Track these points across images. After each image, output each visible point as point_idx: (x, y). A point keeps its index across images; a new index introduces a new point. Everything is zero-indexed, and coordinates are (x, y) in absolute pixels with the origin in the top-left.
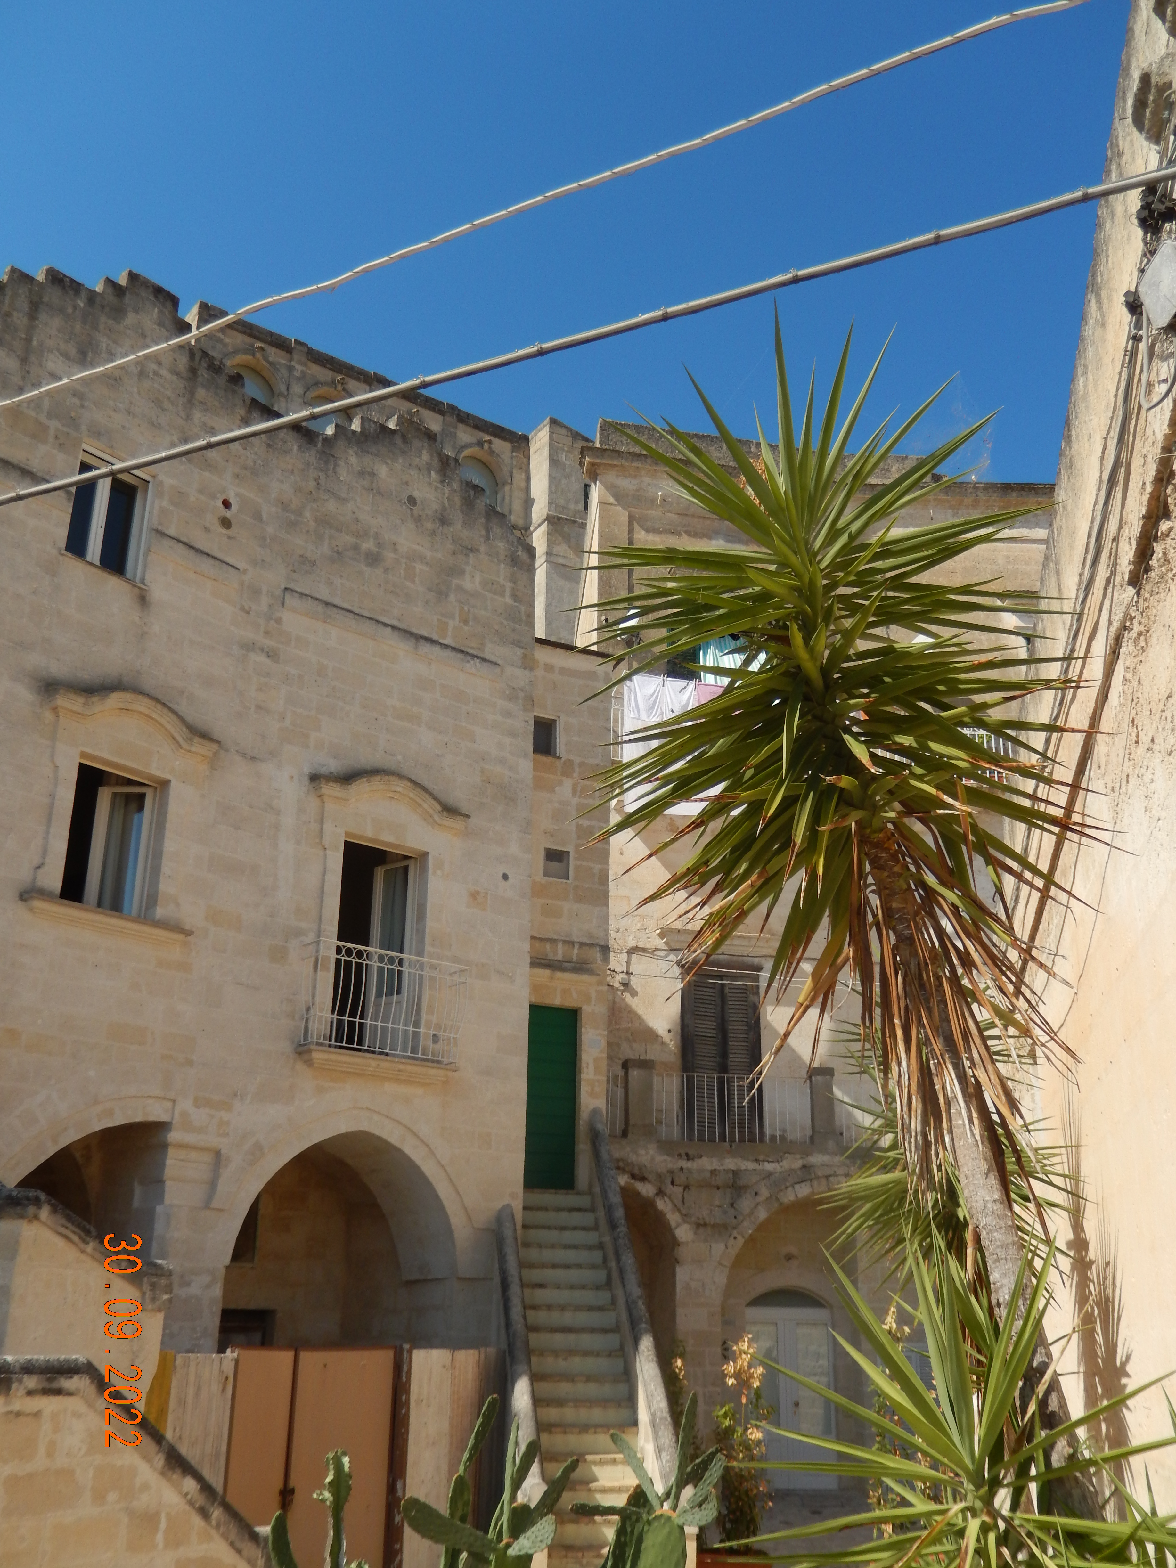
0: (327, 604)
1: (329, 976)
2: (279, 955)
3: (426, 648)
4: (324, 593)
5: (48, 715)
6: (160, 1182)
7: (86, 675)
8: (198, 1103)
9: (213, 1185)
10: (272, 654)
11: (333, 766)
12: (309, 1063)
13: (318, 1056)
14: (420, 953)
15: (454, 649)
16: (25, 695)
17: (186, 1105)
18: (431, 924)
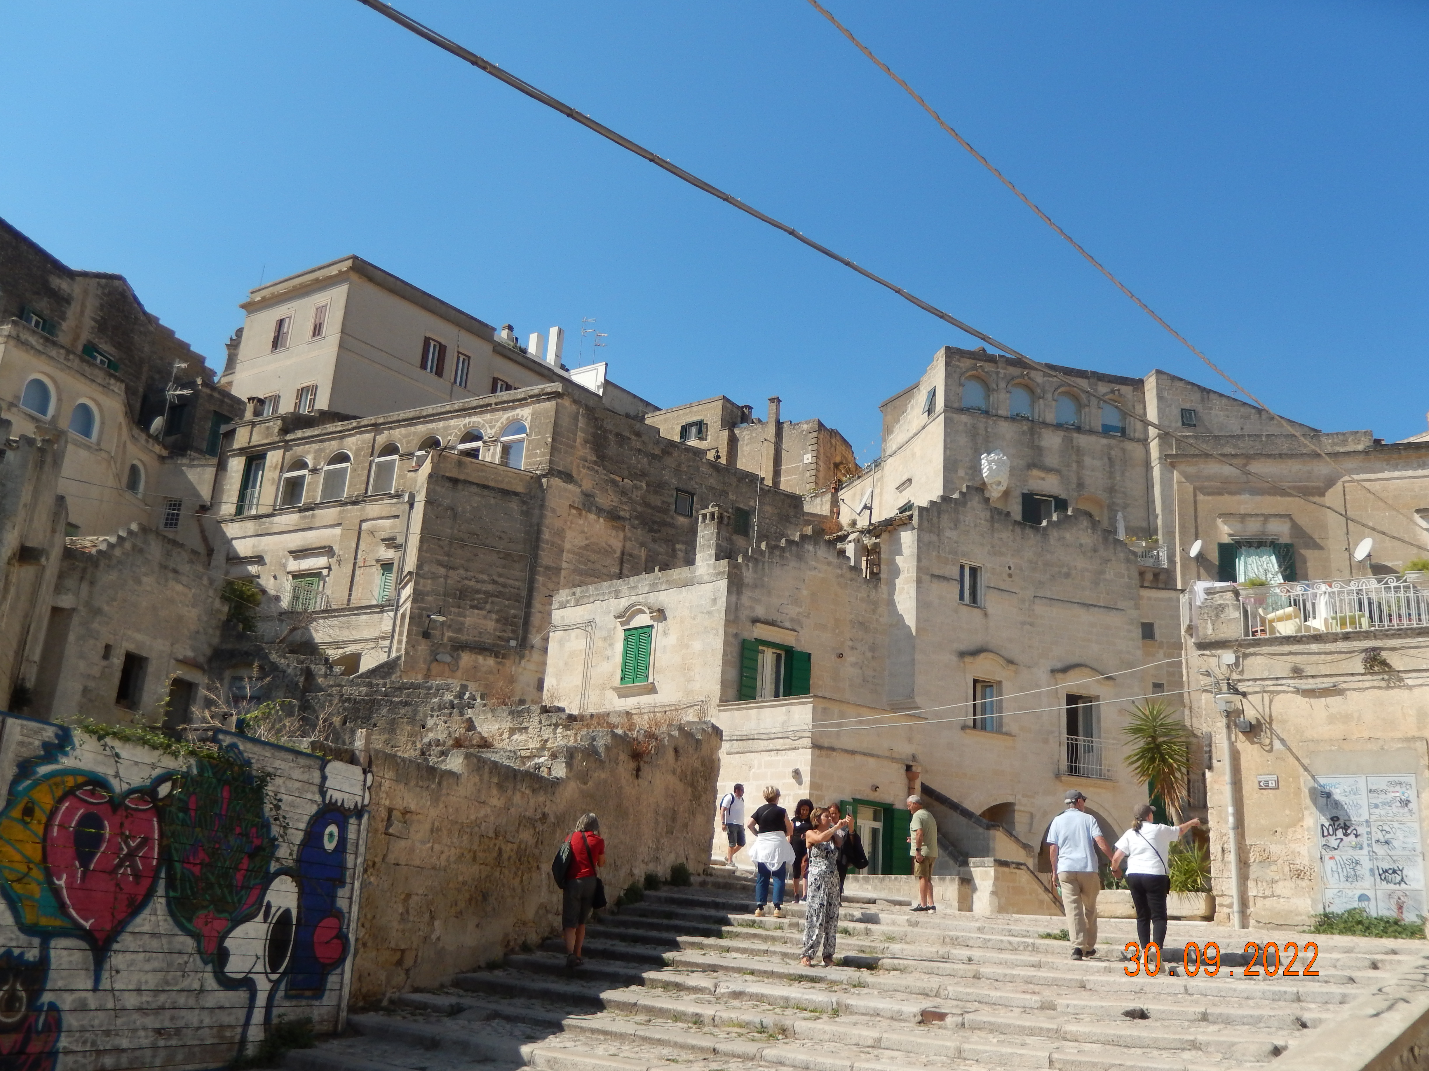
0: (1052, 599)
1: (1065, 748)
2: (1046, 741)
3: (1092, 609)
4: (1049, 594)
5: (962, 665)
6: (1013, 823)
7: (972, 647)
8: (1024, 796)
9: (1031, 825)
10: (1032, 625)
11: (1059, 665)
12: (1061, 781)
13: (1064, 778)
14: (1099, 737)
15: (1104, 607)
16: (954, 658)
17: (1019, 797)
18: (1103, 725)
